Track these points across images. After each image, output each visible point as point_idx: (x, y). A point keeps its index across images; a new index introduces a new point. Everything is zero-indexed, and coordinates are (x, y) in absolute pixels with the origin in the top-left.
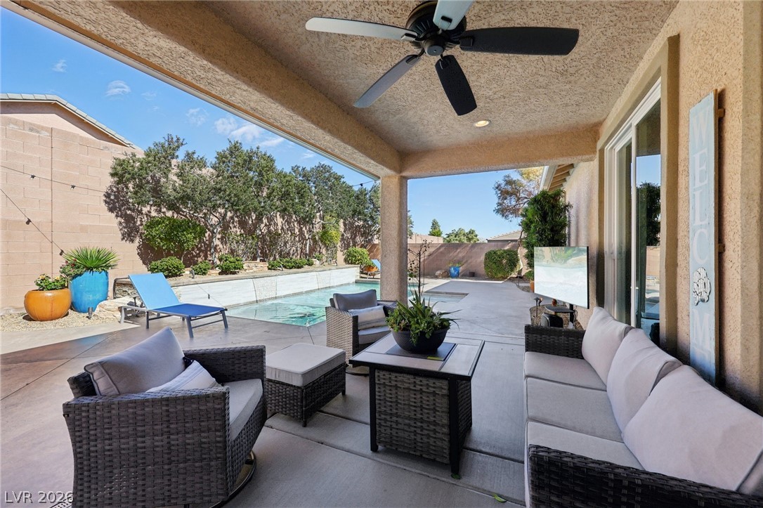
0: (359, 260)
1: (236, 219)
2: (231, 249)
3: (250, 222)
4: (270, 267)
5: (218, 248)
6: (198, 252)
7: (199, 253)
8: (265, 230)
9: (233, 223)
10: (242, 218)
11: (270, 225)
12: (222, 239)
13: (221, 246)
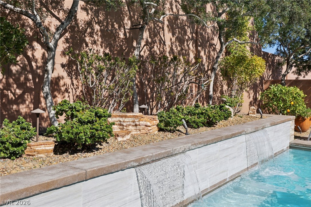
0: (290, 107)
1: (97, 27)
2: (87, 87)
3: (122, 36)
4: (162, 125)
5: (62, 83)
6: (18, 92)
7: (22, 96)
8: (145, 53)
9: (91, 35)
10: (107, 26)
11: (154, 42)
12: (68, 66)
13: (68, 81)
